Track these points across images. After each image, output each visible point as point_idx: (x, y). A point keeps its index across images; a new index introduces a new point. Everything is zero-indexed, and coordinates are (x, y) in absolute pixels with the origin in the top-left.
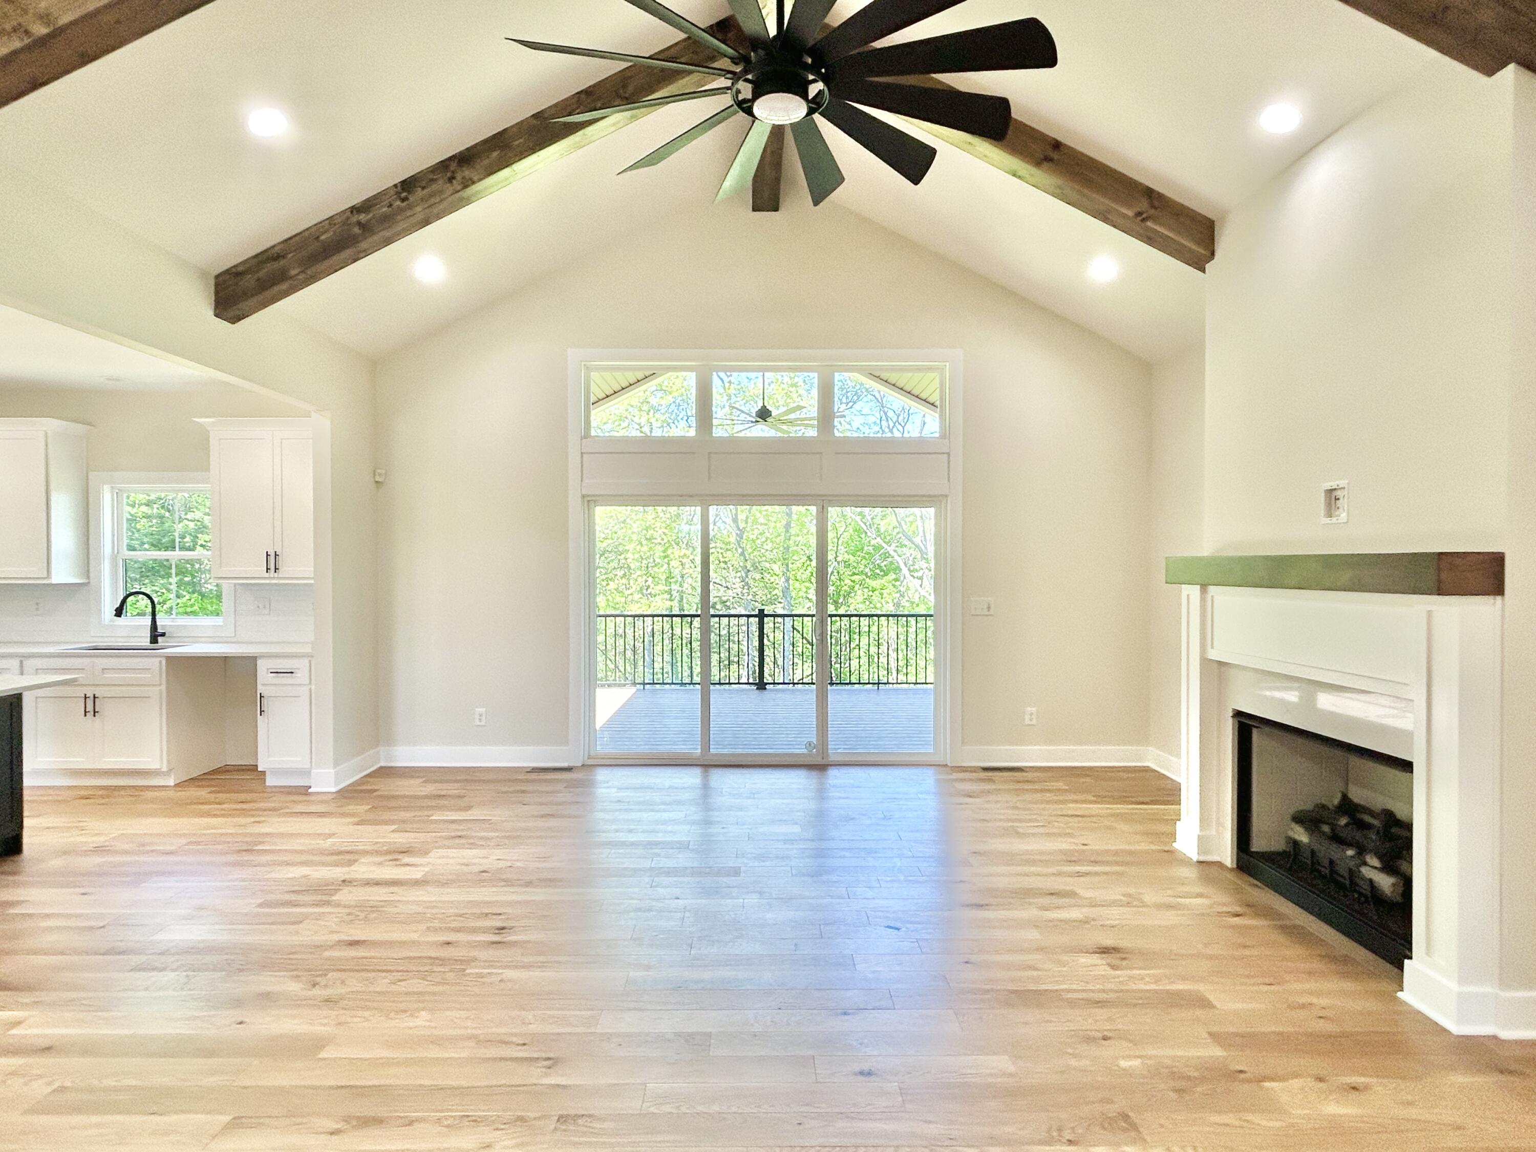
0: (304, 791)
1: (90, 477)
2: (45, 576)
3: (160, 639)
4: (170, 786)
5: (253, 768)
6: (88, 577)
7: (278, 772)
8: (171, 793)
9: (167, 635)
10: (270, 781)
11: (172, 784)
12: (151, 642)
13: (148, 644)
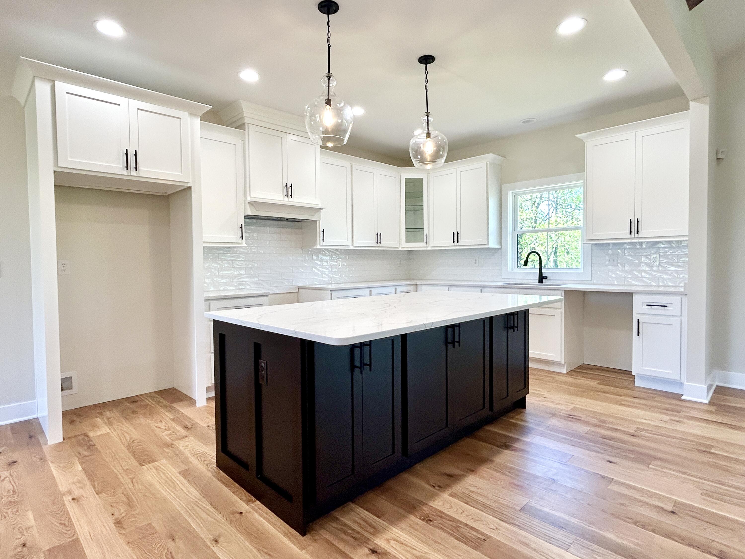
0: (678, 397)
1: (503, 188)
2: (487, 243)
3: (544, 280)
4: (564, 374)
5: (629, 373)
6: (501, 245)
7: (644, 378)
8: (565, 379)
9: (548, 278)
10: (638, 383)
11: (565, 372)
12: (539, 283)
13: (538, 283)
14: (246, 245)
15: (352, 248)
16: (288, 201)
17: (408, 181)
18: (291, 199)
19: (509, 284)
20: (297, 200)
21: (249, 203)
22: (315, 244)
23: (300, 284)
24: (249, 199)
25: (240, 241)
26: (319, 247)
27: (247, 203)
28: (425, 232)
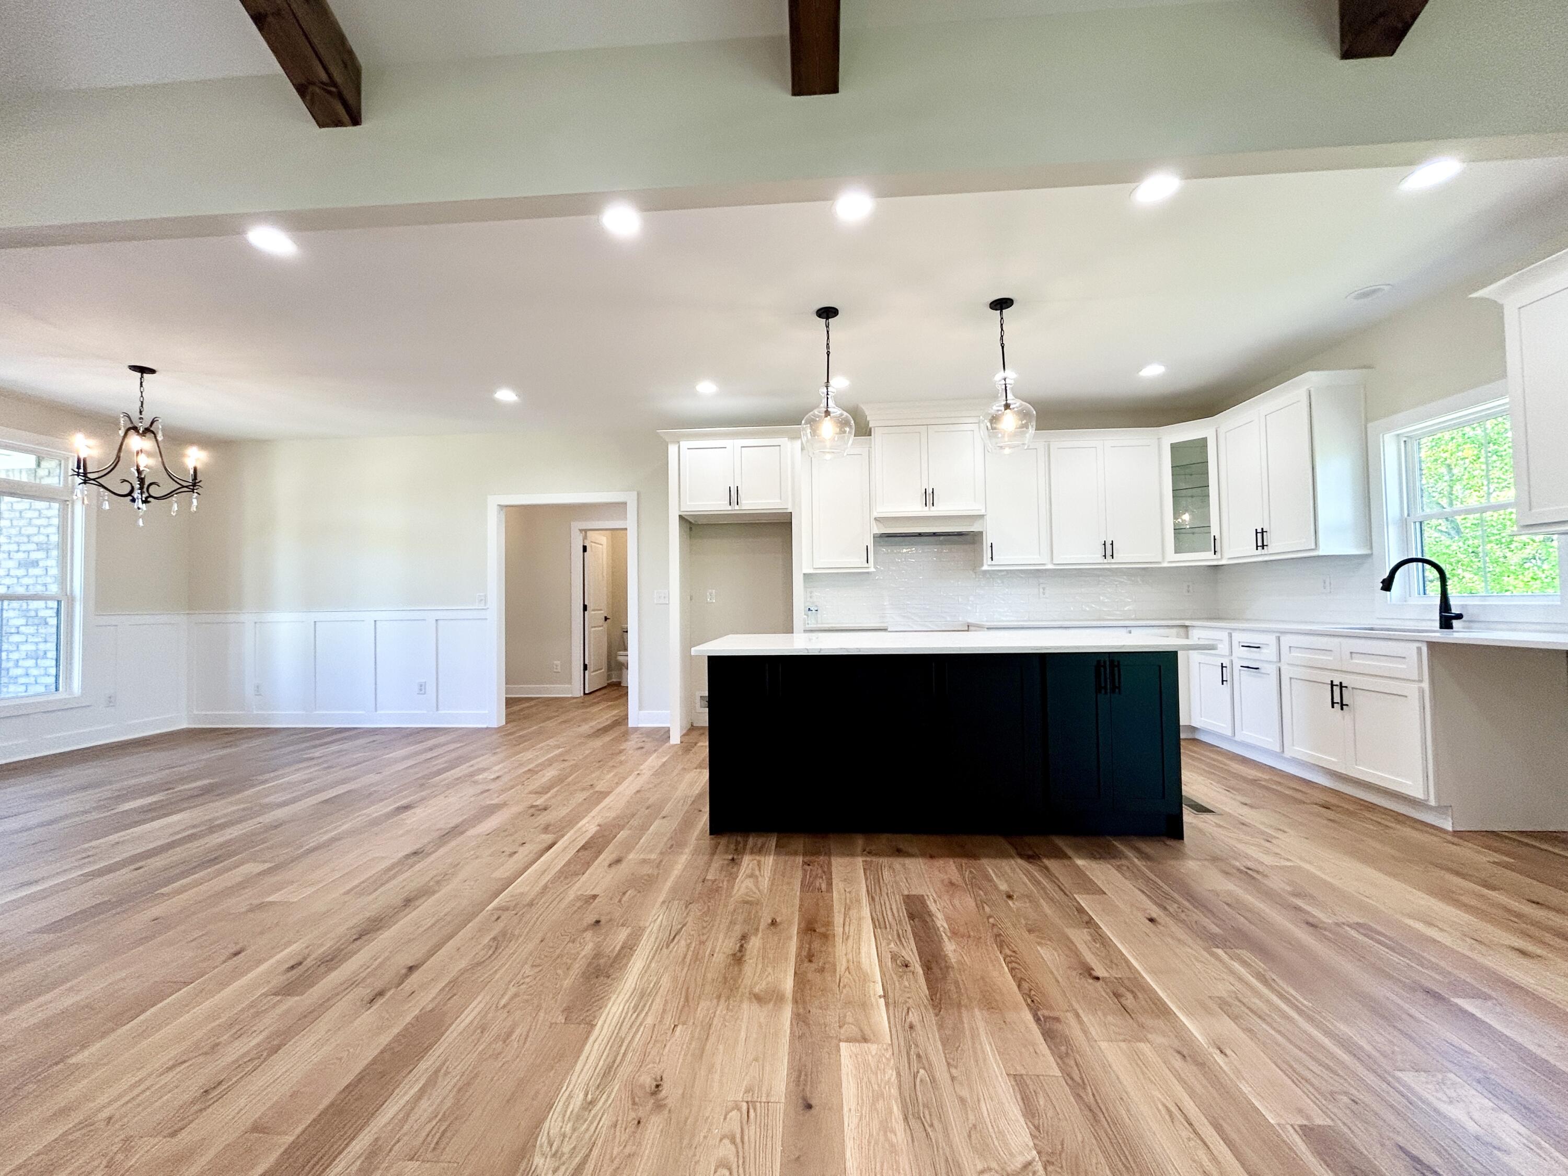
1: (1372, 427)
2: (1313, 547)
3: (1455, 623)
4: (1445, 831)
6: (1371, 548)
9: (1464, 618)
11: (1450, 828)
12: (1441, 627)
13: (1438, 629)
14: (874, 570)
15: (1050, 567)
16: (930, 511)
17: (1175, 447)
18: (932, 508)
19: (1372, 629)
20: (942, 508)
21: (875, 519)
22: (982, 565)
23: (970, 620)
24: (875, 514)
25: (866, 565)
26: (985, 568)
27: (872, 519)
28: (1214, 531)
